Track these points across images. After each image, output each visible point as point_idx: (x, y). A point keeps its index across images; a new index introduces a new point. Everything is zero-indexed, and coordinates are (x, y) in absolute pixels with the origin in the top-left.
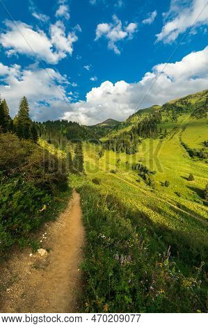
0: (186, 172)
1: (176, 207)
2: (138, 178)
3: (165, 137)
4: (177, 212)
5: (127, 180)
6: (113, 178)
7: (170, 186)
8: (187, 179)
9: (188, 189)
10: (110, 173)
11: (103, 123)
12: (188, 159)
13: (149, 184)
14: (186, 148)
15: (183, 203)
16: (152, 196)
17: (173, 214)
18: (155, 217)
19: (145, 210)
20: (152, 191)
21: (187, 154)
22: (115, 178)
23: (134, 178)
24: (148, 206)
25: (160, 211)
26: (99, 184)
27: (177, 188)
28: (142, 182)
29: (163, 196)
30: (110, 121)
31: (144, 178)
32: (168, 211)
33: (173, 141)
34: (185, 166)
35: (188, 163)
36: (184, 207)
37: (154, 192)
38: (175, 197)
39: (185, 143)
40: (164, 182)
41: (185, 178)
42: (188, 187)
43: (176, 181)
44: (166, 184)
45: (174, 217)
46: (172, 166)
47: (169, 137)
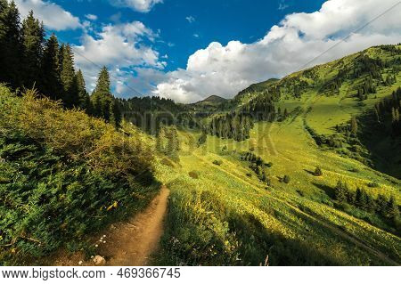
0: (312, 164)
1: (297, 210)
2: (249, 171)
3: (285, 119)
4: (299, 216)
5: (234, 173)
6: (216, 171)
7: (290, 183)
8: (313, 174)
9: (314, 187)
10: (213, 165)
11: (205, 100)
12: (314, 148)
13: (263, 179)
14: (311, 133)
15: (306, 205)
16: (268, 194)
17: (293, 219)
18: (269, 222)
19: (257, 212)
20: (266, 188)
21: (313, 141)
22: (219, 171)
23: (244, 172)
24: (261, 208)
25: (276, 215)
26: (197, 178)
27: (300, 185)
28: (254, 176)
29: (281, 195)
30: (214, 98)
31: (257, 172)
32: (287, 215)
33: (295, 125)
34: (310, 158)
35: (314, 153)
36: (308, 210)
37: (270, 190)
38: (296, 196)
39: (311, 127)
40: (282, 176)
41: (310, 172)
42: (314, 184)
43: (299, 176)
44: (285, 180)
45: (294, 223)
46: (294, 157)
47: (290, 119)
